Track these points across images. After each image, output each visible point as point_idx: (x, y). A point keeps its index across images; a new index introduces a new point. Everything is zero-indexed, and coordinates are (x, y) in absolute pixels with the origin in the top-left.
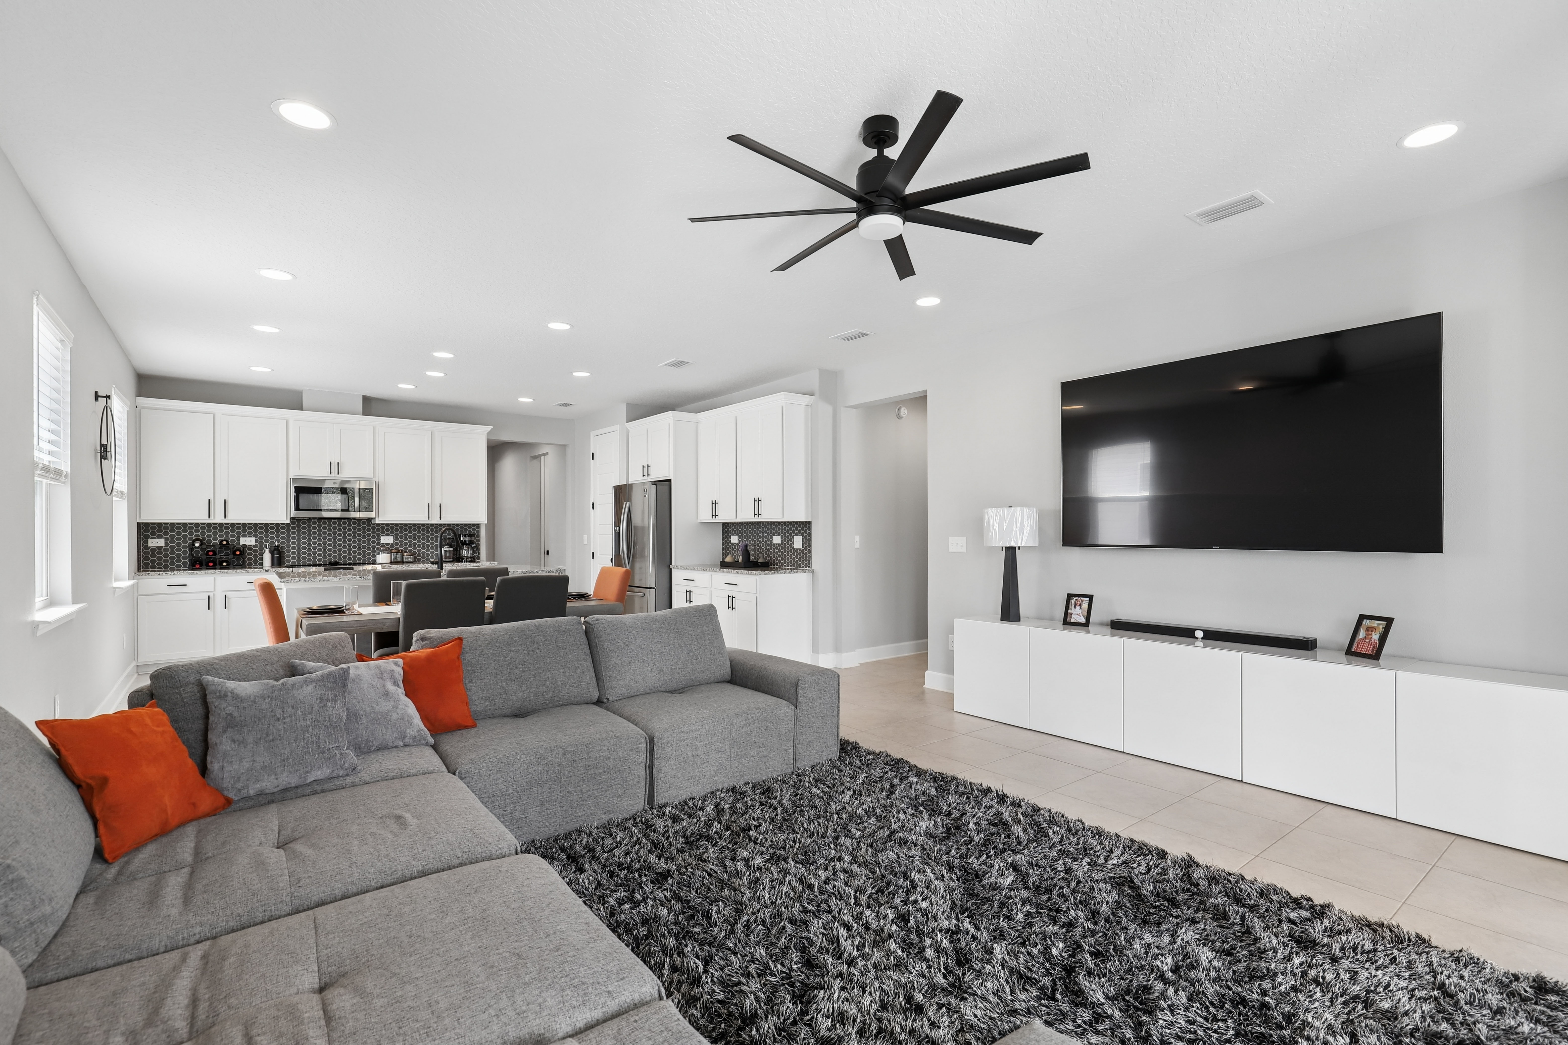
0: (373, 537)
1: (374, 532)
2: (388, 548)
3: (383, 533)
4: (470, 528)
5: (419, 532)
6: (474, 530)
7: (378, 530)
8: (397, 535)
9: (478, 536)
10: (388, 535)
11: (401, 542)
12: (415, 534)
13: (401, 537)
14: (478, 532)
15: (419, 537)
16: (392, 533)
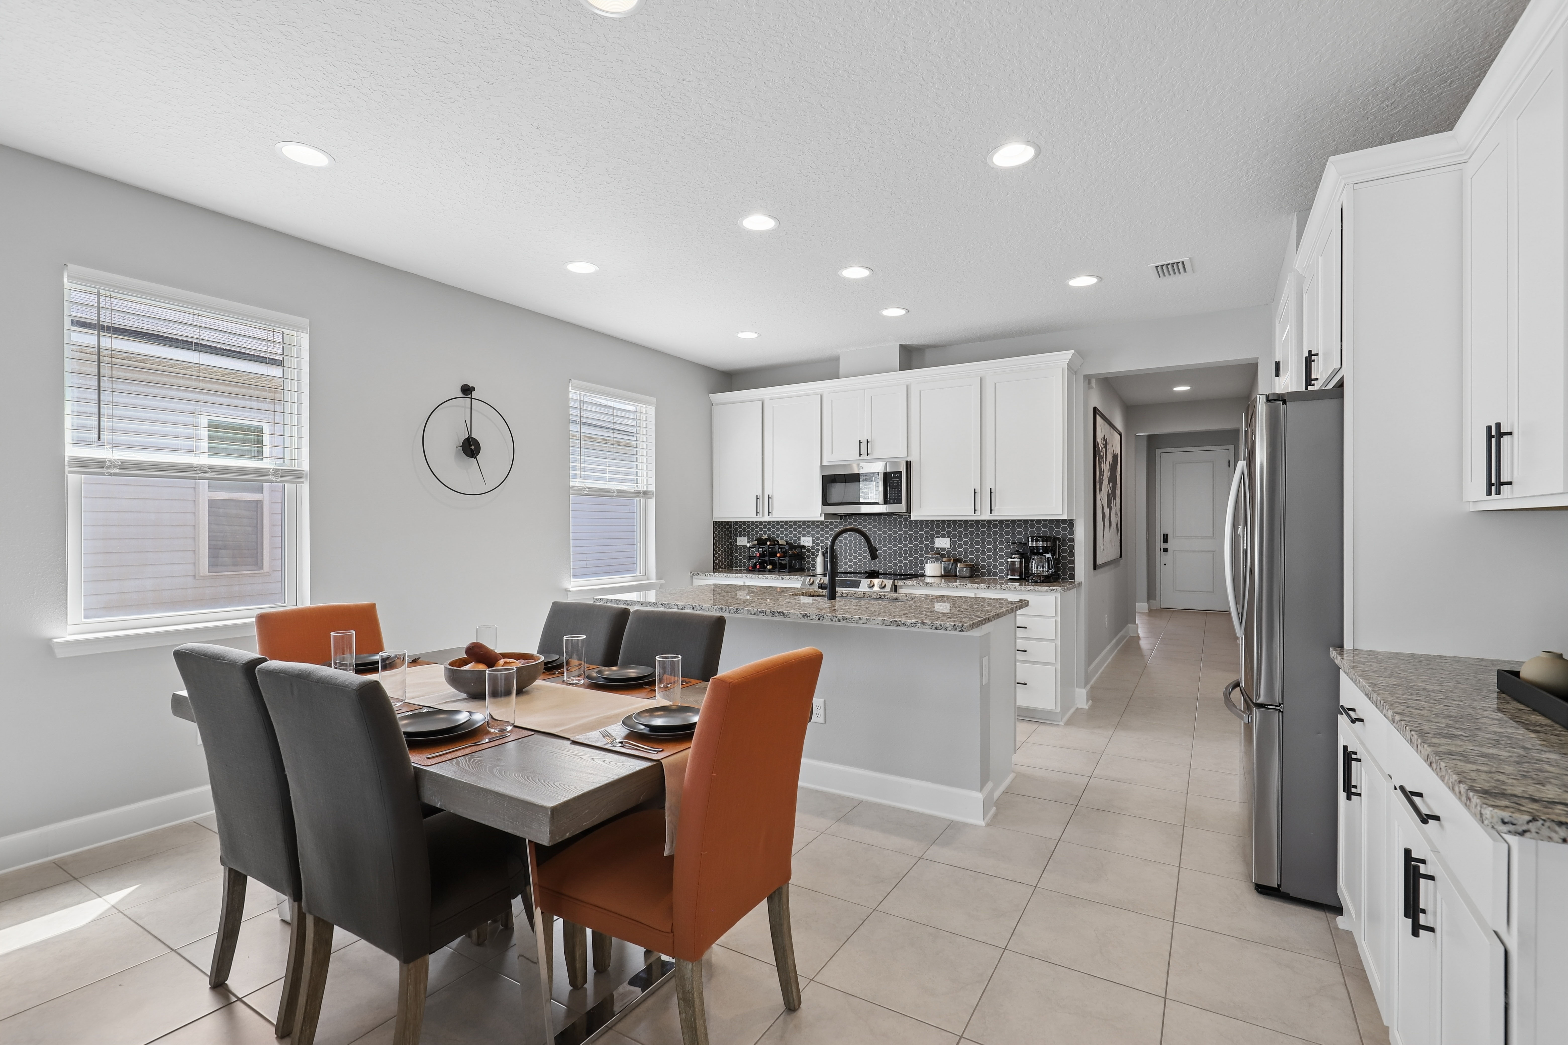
0: (927, 539)
1: (927, 533)
2: (940, 555)
3: (938, 533)
4: (1058, 526)
5: (983, 533)
6: (1064, 529)
7: (932, 529)
8: (954, 536)
9: (1072, 540)
10: (943, 536)
11: (960, 546)
12: (977, 536)
13: (960, 539)
14: (1071, 533)
15: (983, 540)
16: (949, 533)
